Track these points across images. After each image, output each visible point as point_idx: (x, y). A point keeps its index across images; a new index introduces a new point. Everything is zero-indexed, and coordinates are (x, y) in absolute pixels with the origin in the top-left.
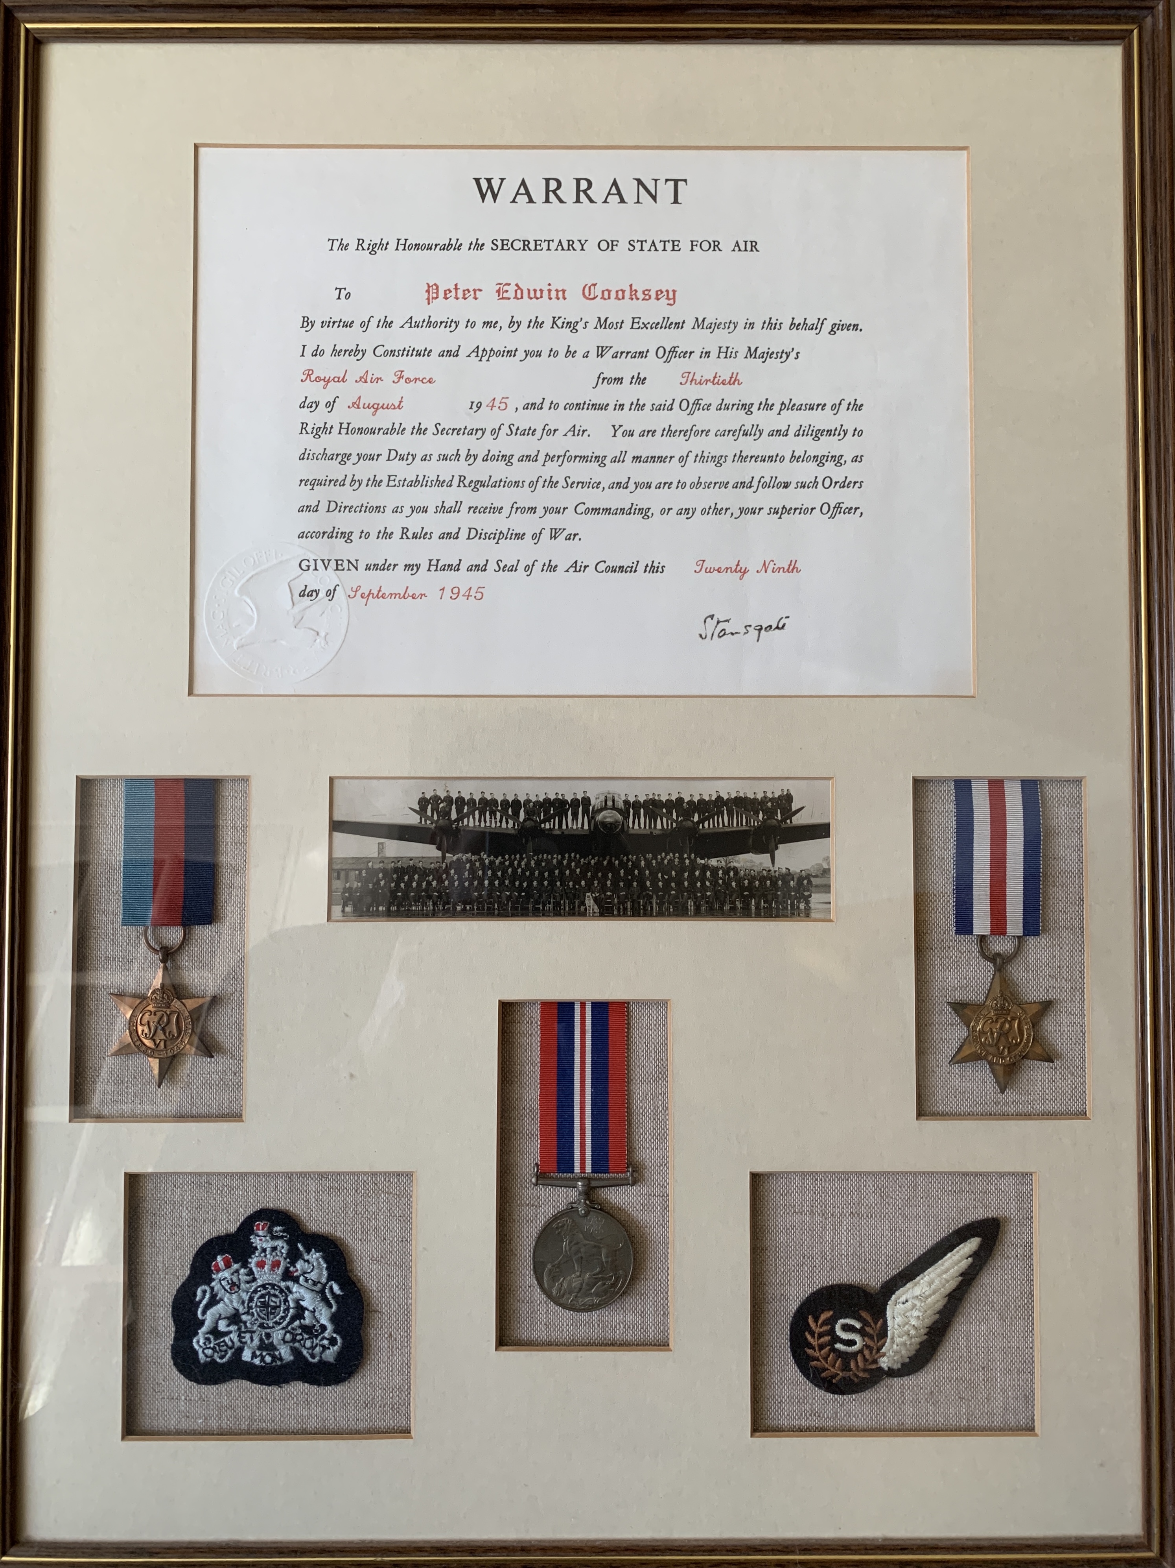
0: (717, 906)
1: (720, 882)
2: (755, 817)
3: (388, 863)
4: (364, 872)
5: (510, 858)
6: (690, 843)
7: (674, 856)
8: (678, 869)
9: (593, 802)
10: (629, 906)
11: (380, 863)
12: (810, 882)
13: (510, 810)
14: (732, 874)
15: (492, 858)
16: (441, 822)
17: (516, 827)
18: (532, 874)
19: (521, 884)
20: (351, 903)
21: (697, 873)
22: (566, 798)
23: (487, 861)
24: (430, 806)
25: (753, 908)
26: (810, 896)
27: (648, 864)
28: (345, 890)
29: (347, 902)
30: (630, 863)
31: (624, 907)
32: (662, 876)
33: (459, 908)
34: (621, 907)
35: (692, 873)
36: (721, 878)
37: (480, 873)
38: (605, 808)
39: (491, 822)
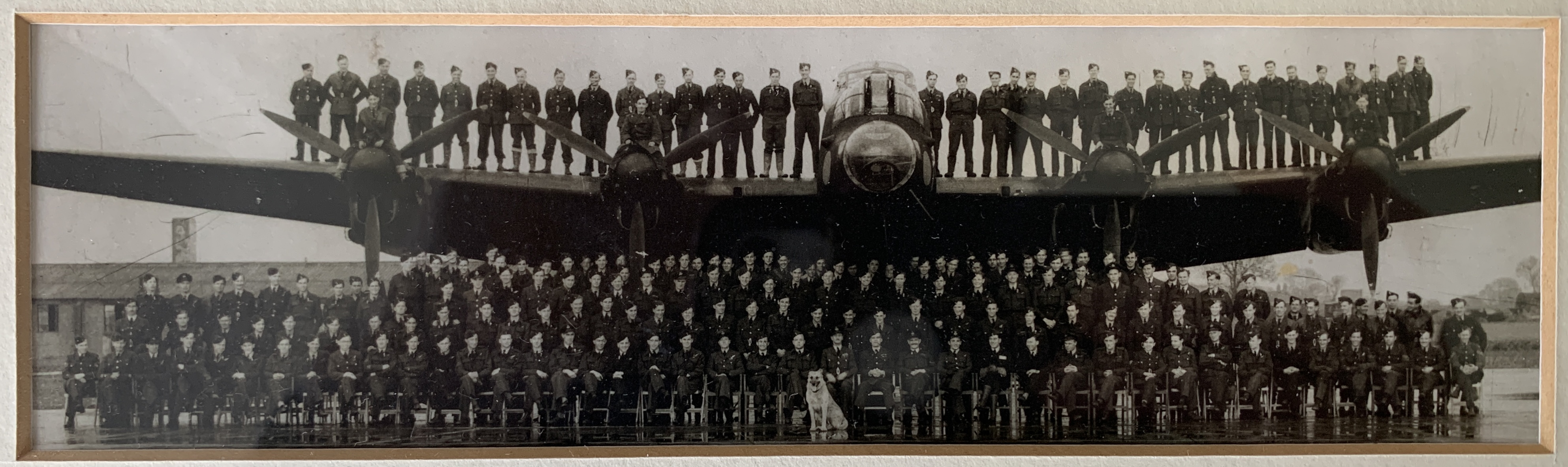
0: (1204, 408)
1: (1216, 336)
2: (1320, 140)
3: (203, 283)
4: (130, 308)
5: (577, 266)
6: (1124, 221)
7: (1074, 261)
8: (1087, 300)
9: (828, 96)
10: (937, 411)
11: (180, 280)
12: (1479, 336)
13: (576, 121)
14: (1250, 312)
15: (522, 266)
16: (363, 155)
17: (596, 174)
18: (645, 313)
19: (610, 345)
20: (94, 401)
21: (1145, 311)
22: (747, 85)
23: (506, 277)
24: (327, 105)
25: (1311, 413)
26: (1478, 376)
27: (995, 281)
28: (74, 364)
29: (80, 398)
30: (941, 282)
31: (922, 413)
32: (1038, 321)
33: (421, 418)
34: (915, 413)
35: (1129, 312)
36: (1217, 327)
37: (486, 311)
38: (865, 115)
39: (517, 157)
